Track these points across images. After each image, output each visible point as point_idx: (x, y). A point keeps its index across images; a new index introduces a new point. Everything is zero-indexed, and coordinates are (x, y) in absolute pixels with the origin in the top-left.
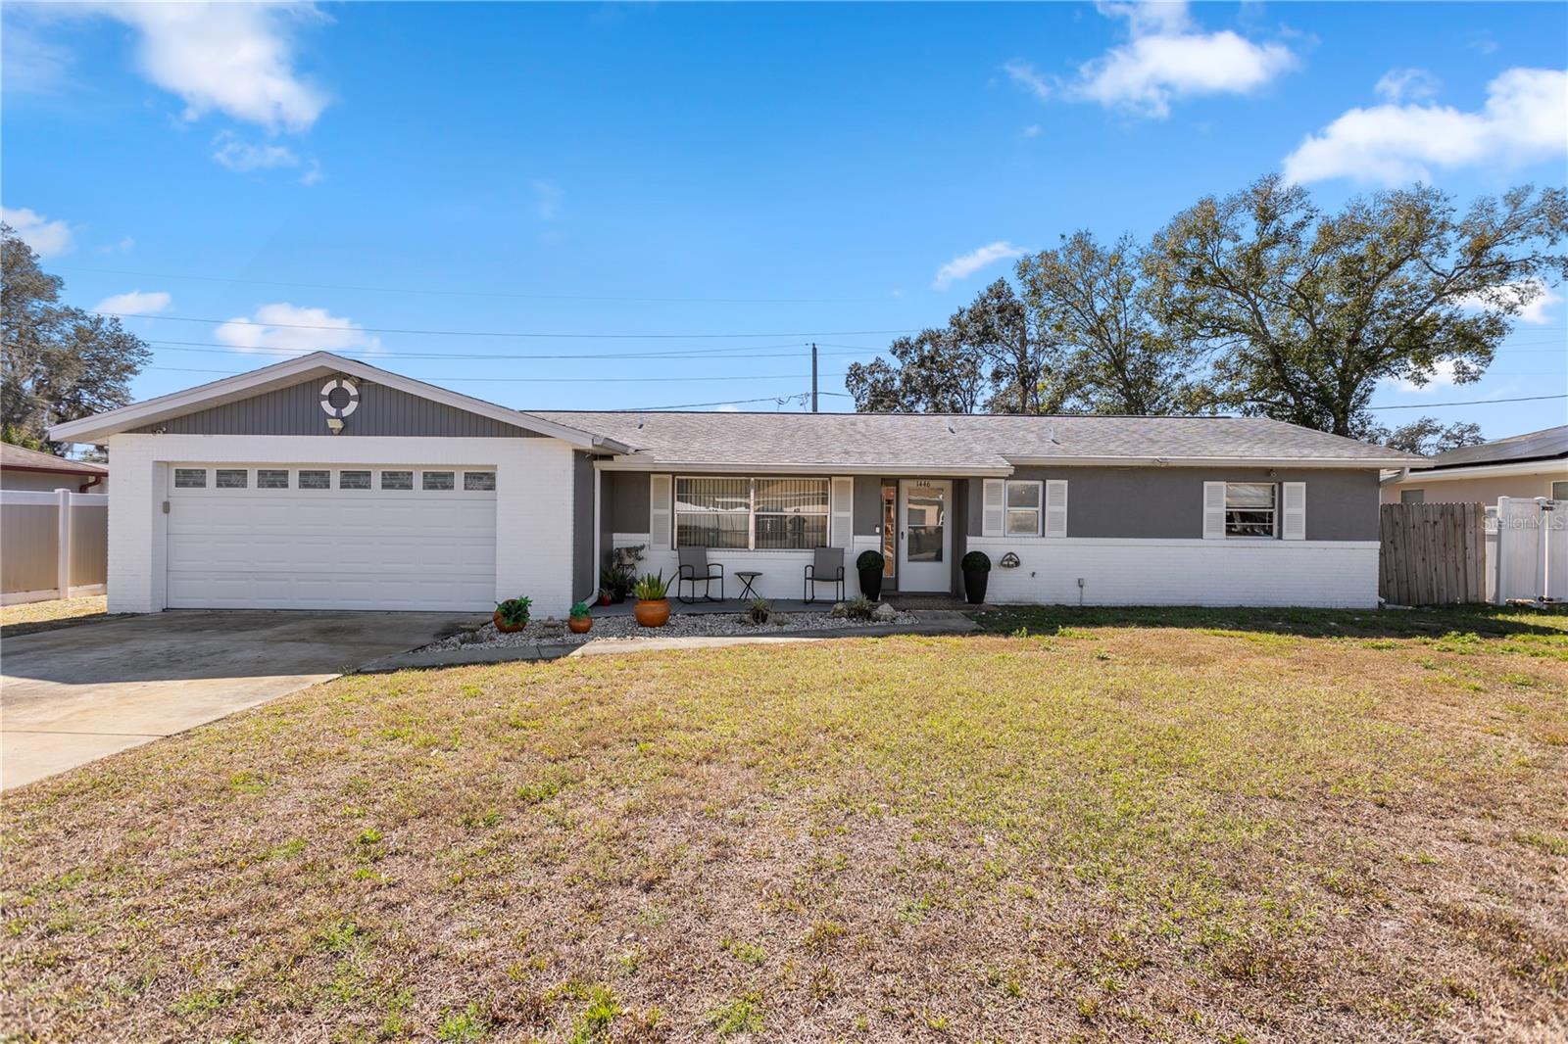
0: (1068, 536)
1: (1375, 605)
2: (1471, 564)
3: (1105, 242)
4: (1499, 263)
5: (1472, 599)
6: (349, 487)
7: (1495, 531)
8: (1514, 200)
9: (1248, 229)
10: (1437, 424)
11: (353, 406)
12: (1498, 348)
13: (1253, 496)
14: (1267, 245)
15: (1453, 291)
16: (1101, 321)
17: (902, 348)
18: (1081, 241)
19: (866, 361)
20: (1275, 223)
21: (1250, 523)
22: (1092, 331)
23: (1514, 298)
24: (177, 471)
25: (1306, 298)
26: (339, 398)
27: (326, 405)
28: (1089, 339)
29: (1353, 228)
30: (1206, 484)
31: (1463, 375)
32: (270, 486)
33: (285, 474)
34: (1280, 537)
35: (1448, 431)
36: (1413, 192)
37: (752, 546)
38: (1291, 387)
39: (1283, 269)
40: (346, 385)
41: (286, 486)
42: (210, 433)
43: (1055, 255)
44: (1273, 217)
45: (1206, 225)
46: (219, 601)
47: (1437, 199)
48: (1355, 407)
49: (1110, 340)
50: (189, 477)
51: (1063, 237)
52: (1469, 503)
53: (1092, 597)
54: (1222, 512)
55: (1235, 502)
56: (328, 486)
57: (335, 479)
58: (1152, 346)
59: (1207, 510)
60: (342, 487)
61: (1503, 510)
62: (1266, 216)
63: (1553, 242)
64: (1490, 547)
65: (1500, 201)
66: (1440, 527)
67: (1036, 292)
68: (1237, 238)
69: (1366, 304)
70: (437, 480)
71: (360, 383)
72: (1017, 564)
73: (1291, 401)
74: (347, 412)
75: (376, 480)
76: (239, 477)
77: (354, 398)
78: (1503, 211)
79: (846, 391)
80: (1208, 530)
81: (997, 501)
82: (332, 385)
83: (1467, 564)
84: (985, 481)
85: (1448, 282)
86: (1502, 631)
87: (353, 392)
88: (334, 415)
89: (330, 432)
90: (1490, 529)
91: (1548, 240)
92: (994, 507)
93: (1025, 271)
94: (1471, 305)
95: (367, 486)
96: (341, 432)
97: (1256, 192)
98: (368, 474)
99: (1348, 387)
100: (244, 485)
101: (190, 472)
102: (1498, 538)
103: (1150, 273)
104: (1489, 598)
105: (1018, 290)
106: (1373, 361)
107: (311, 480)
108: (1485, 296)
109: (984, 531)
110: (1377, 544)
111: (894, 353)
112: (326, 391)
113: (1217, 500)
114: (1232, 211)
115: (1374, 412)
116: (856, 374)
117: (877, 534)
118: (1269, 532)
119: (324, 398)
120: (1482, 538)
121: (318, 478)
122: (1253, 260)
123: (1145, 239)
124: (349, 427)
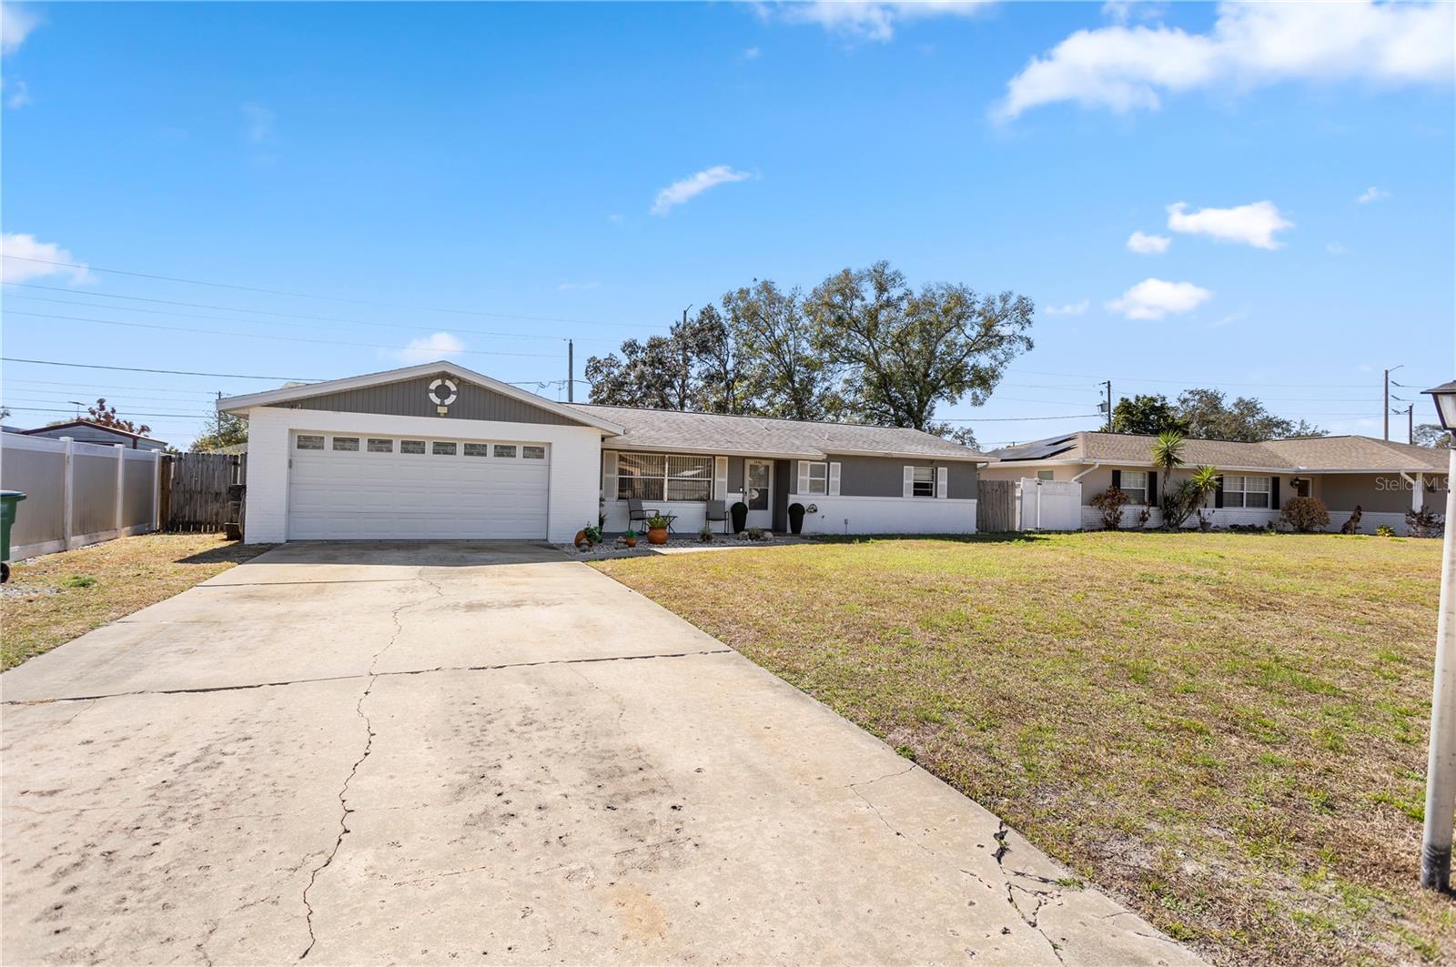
0: (841, 494)
1: (974, 533)
2: (1010, 511)
3: (784, 290)
4: (997, 335)
5: (1010, 529)
6: (439, 453)
7: (1020, 495)
8: (1004, 299)
9: (870, 295)
10: (950, 427)
11: (452, 398)
12: (996, 388)
13: (924, 475)
14: (882, 307)
15: (976, 350)
16: (778, 344)
17: (631, 348)
18: (767, 287)
19: (601, 356)
20: (886, 294)
21: (923, 490)
22: (771, 350)
23: (1002, 357)
24: (299, 437)
25: (901, 342)
26: (443, 392)
27: (433, 396)
28: (768, 356)
29: (929, 304)
30: (905, 467)
31: (976, 401)
32: (377, 451)
33: (390, 442)
34: (936, 497)
35: (956, 433)
36: (958, 287)
37: (666, 499)
38: (892, 402)
39: (889, 322)
40: (448, 383)
41: (391, 451)
42: (338, 410)
43: (748, 292)
44: (886, 290)
45: (846, 286)
46: (334, 534)
47: (971, 294)
48: (926, 418)
49: (784, 359)
50: (307, 442)
51: (755, 280)
52: (1009, 480)
53: (852, 530)
54: (912, 482)
55: (918, 478)
56: (423, 452)
57: (429, 447)
58: (811, 366)
59: (905, 482)
60: (434, 453)
61: (1024, 486)
62: (882, 288)
63: (1022, 329)
64: (1018, 503)
65: (998, 298)
66: (998, 493)
67: (736, 319)
68: (863, 299)
69: (932, 353)
70: (505, 451)
71: (461, 382)
72: (816, 511)
73: (892, 411)
74: (448, 402)
75: (460, 449)
76: (352, 444)
77: (454, 393)
78: (998, 305)
79: (585, 379)
80: (906, 493)
81: (805, 474)
82: (438, 382)
83: (1008, 513)
84: (799, 462)
85: (975, 343)
86: (1032, 540)
87: (453, 388)
88: (439, 403)
89: (438, 415)
90: (1018, 494)
91: (1020, 327)
92: (803, 477)
93: (729, 302)
94: (983, 361)
95: (453, 453)
96: (446, 416)
97: (875, 271)
98: (454, 445)
99: (922, 404)
100: (356, 449)
101: (310, 438)
102: (1021, 498)
103: (809, 313)
104: (1017, 529)
105: (724, 314)
106: (935, 389)
107: (410, 447)
108: (990, 354)
109: (798, 492)
110: (976, 501)
111: (624, 351)
112: (433, 386)
113: (910, 476)
114: (861, 279)
115: (935, 422)
116: (595, 367)
117: (740, 492)
118: (930, 494)
119: (432, 391)
120: (1014, 498)
121: (415, 446)
122: (873, 315)
123: (808, 292)
124: (453, 413)
